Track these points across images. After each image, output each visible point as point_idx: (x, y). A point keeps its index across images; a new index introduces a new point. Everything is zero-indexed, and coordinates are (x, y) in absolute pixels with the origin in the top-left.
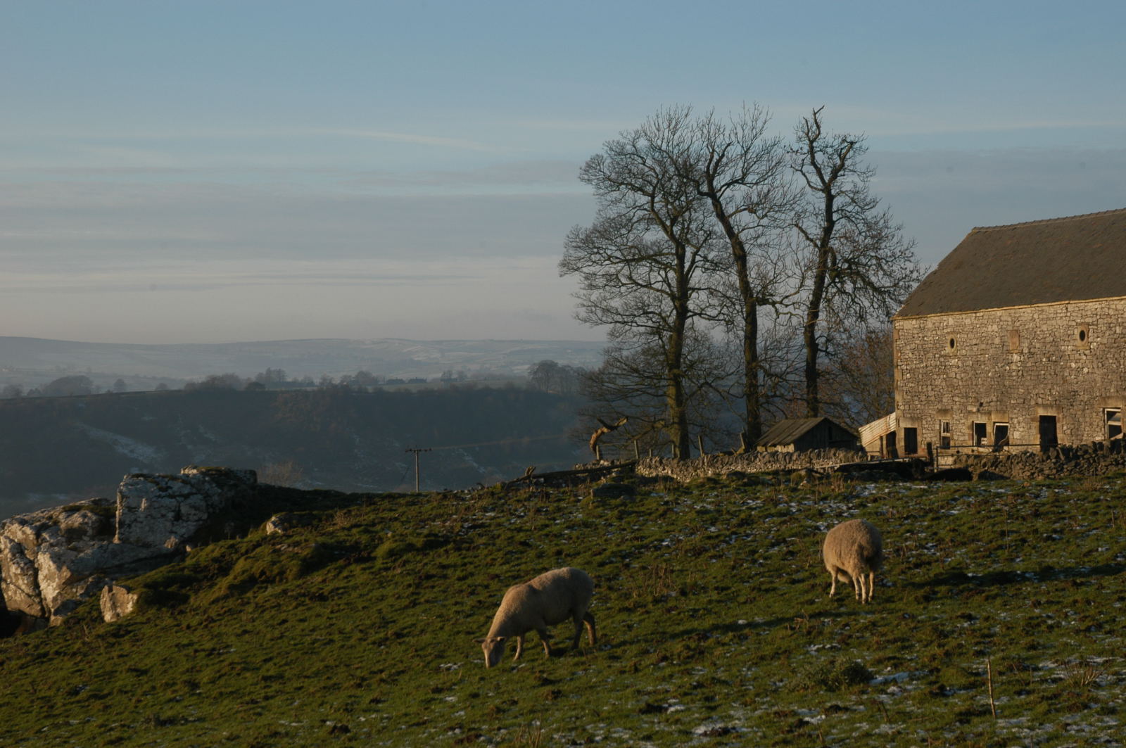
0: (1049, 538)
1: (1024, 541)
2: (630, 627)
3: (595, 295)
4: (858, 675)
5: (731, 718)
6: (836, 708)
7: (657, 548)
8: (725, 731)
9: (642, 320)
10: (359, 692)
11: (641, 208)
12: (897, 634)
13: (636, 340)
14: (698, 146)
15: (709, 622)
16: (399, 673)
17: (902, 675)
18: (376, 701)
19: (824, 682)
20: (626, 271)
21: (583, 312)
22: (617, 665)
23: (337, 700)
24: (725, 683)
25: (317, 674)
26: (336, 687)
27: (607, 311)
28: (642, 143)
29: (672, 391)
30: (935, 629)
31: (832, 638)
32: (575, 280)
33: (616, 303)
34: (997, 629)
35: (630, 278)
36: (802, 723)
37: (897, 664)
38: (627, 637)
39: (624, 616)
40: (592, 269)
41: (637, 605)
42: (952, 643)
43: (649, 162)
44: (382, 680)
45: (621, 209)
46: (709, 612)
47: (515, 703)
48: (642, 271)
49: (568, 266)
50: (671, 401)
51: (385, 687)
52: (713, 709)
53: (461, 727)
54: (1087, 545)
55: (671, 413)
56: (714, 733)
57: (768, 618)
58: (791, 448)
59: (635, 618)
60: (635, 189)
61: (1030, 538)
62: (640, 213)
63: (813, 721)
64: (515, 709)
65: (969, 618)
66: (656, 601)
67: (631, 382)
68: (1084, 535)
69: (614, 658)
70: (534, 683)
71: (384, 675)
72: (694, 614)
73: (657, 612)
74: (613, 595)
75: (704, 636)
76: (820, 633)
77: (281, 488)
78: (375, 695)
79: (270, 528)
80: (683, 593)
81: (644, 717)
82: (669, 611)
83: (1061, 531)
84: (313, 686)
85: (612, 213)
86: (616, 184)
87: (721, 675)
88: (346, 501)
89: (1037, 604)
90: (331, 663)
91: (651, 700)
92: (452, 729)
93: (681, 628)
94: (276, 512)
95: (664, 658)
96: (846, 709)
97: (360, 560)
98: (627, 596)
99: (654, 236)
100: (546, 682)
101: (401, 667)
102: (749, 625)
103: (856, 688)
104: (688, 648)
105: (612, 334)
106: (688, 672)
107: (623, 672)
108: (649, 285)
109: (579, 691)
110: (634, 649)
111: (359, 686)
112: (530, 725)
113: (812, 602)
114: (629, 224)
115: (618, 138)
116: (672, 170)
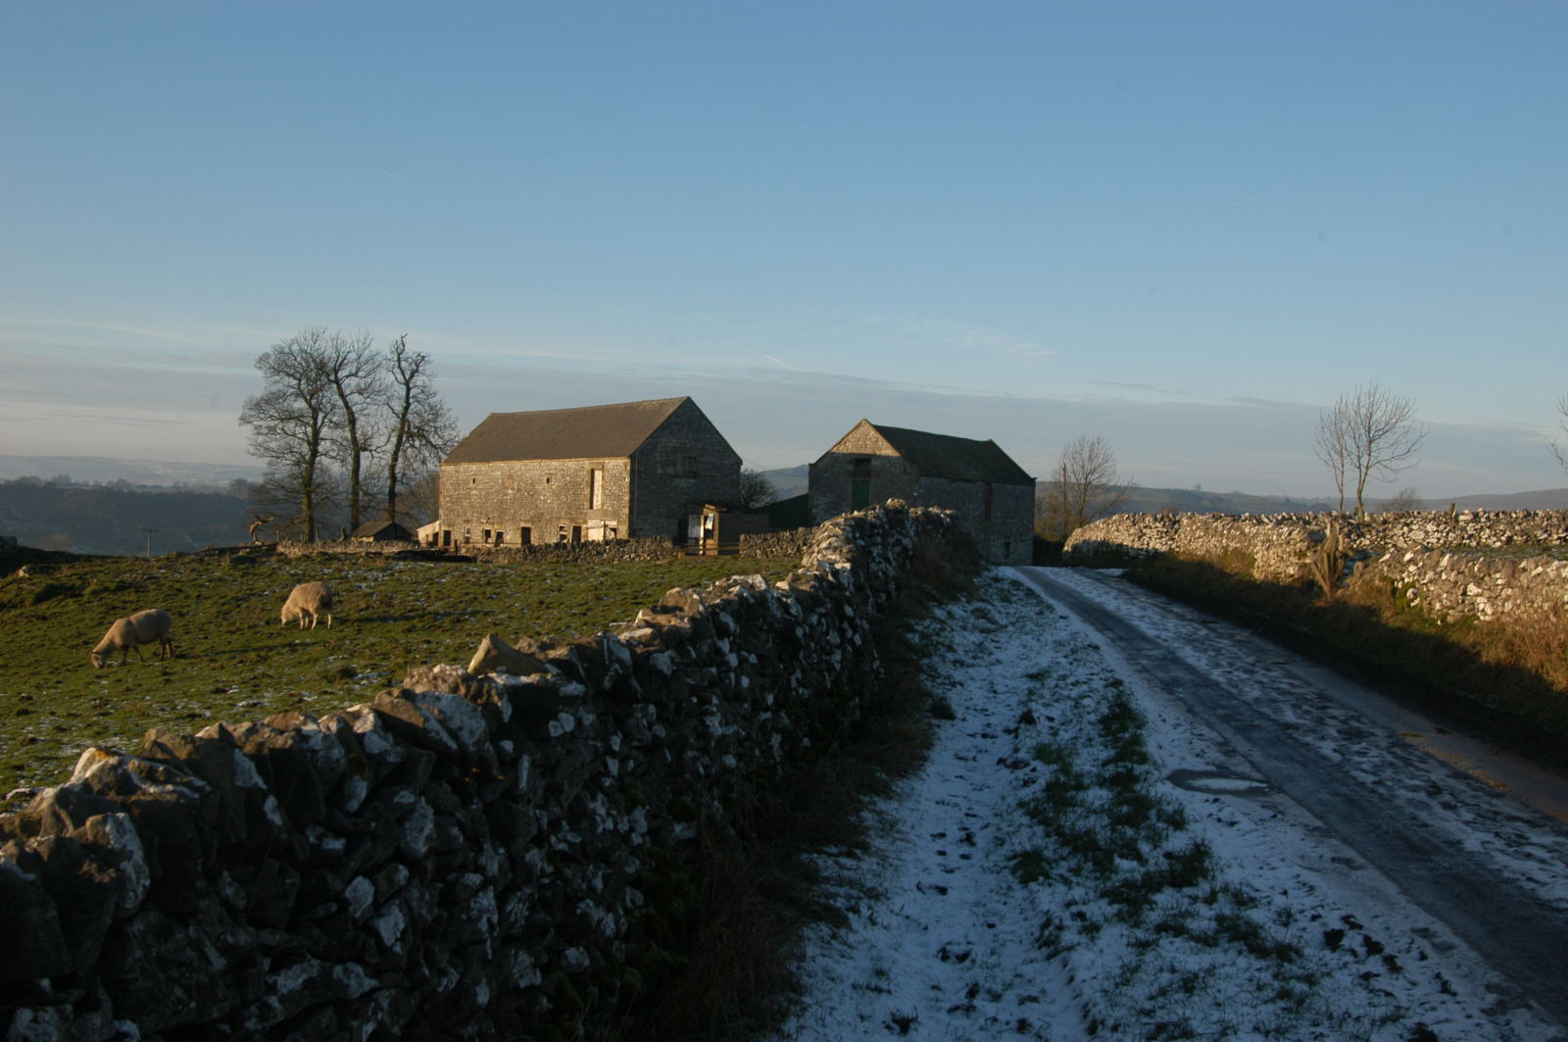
0: (491, 597)
1: (476, 598)
2: (230, 643)
3: (261, 439)
4: (348, 674)
5: (264, 697)
6: (326, 692)
7: (260, 596)
8: (255, 705)
9: (288, 456)
10: (50, 677)
11: (292, 387)
12: (384, 651)
13: (284, 469)
14: (329, 352)
15: (278, 641)
16: (79, 666)
17: (375, 674)
18: (58, 682)
19: (326, 677)
20: (281, 426)
21: (252, 449)
22: (213, 665)
23: (34, 681)
24: (271, 677)
25: (29, 665)
26: (39, 673)
27: (266, 449)
28: (295, 348)
29: (305, 501)
30: (405, 648)
31: (345, 653)
32: (248, 429)
33: (273, 445)
34: (441, 649)
35: (283, 430)
36: (301, 701)
37: (374, 667)
38: (227, 649)
39: (228, 636)
40: (262, 423)
41: (238, 629)
42: (411, 656)
43: (299, 359)
44: (68, 670)
45: (280, 386)
46: (279, 634)
47: (140, 685)
48: (291, 426)
49: (244, 420)
50: (304, 507)
51: (68, 674)
52: (255, 691)
53: (100, 699)
54: (510, 601)
55: (305, 514)
56: (248, 705)
57: (313, 640)
58: (371, 539)
59: (235, 637)
60: (289, 375)
61: (480, 597)
62: (292, 390)
63: (309, 700)
64: (139, 689)
65: (429, 642)
66: (250, 628)
67: (280, 494)
68: (510, 596)
69: (212, 661)
70: (158, 674)
71: (70, 667)
72: (271, 636)
73: (248, 633)
74: (225, 623)
75: (270, 649)
76: (339, 649)
77: (33, 550)
78: (60, 678)
79: (21, 573)
80: (268, 623)
81: (213, 696)
82: (256, 633)
83: (498, 594)
84: (23, 672)
85: (274, 389)
86: (277, 371)
87: (272, 672)
88: (71, 559)
89: (469, 635)
90: (39, 658)
91: (220, 685)
92: (95, 700)
93: (259, 644)
94: (26, 563)
95: (241, 662)
96: (331, 693)
97: (72, 596)
98: (233, 624)
99: (300, 405)
100: (165, 674)
101: (83, 662)
102: (300, 644)
103: (343, 681)
104: (259, 656)
105: (270, 464)
106: (252, 670)
107: (214, 669)
108: (294, 435)
109: (182, 680)
110: (227, 656)
111: (52, 673)
112: (143, 699)
113: (342, 631)
114: (284, 396)
115: (280, 343)
116: (312, 365)
